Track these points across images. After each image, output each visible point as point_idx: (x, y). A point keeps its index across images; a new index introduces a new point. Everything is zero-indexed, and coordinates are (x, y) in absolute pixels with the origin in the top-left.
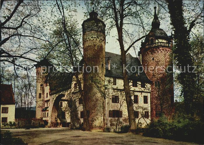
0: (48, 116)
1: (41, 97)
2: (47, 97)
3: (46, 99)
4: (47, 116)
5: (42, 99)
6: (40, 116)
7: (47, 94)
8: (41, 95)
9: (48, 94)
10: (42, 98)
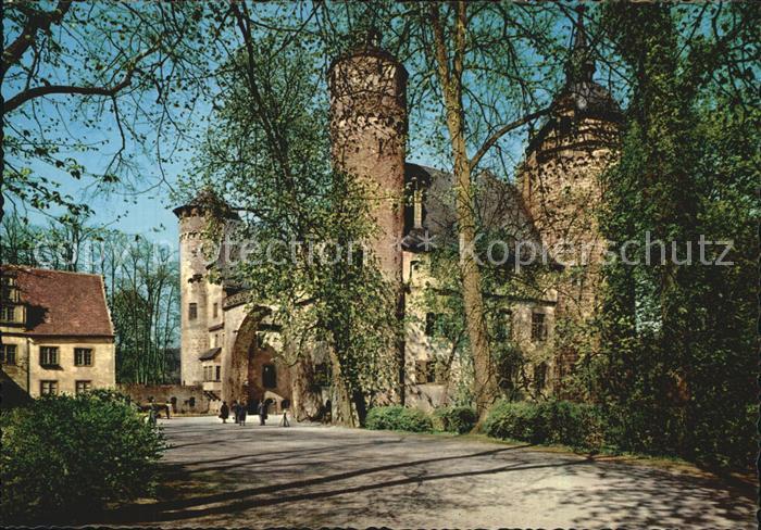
0: (218, 377)
1: (196, 317)
2: (215, 316)
3: (212, 323)
4: (214, 378)
5: (199, 321)
6: (195, 379)
7: (216, 304)
8: (196, 308)
9: (219, 306)
10: (198, 318)
